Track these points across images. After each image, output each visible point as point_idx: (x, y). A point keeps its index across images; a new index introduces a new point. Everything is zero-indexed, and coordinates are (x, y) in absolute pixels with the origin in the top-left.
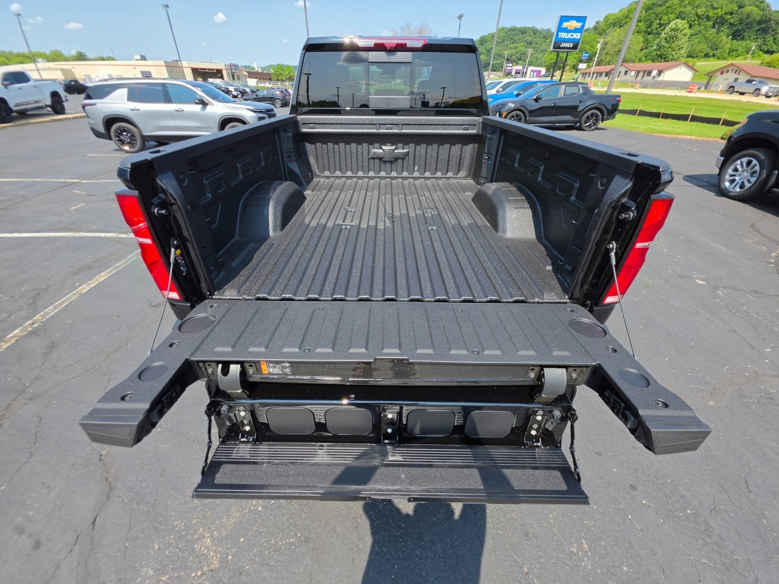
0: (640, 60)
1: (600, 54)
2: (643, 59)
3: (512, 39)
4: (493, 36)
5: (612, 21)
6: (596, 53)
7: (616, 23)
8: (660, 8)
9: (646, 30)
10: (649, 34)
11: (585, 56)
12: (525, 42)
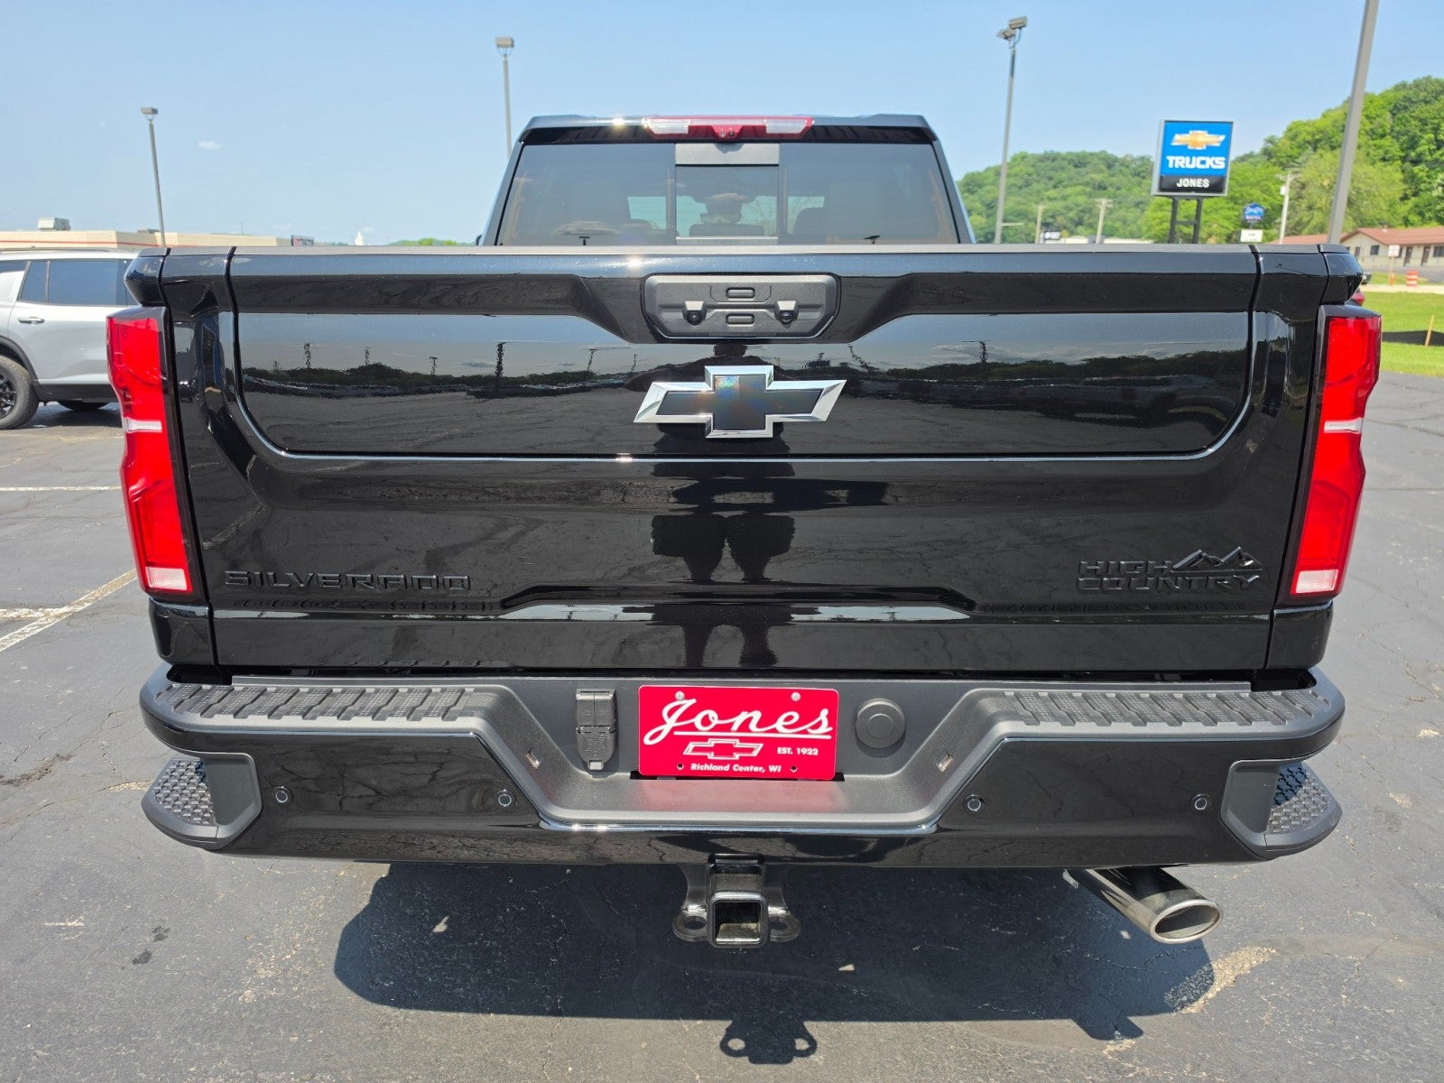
0: (1406, 222)
1: (1291, 207)
2: (1414, 218)
3: (1051, 179)
4: (997, 172)
5: (1309, 138)
6: (1281, 207)
7: (1318, 141)
8: (1428, 107)
9: (1403, 154)
10: (1415, 162)
11: (1251, 214)
12: (1087, 184)
